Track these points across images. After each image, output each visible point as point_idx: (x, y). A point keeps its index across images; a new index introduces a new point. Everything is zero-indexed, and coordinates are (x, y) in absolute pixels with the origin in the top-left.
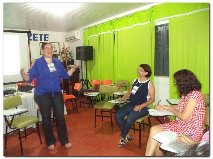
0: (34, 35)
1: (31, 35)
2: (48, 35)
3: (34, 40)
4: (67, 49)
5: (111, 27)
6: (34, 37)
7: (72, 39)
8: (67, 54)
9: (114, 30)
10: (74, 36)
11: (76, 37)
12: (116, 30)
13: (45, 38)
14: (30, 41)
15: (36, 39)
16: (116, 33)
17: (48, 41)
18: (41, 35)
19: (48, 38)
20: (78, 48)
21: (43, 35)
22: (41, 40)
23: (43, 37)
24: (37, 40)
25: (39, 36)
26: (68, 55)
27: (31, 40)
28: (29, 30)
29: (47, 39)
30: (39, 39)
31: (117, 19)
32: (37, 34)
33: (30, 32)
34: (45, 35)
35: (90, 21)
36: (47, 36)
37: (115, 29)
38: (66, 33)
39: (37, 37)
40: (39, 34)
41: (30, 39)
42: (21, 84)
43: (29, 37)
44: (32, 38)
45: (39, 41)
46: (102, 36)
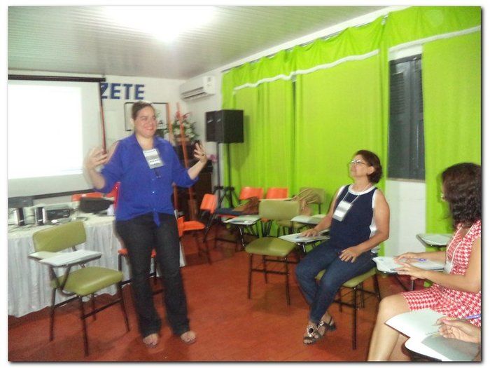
0: (114, 85)
1: (106, 86)
2: (143, 86)
3: (113, 97)
4: (185, 116)
5: (287, 64)
6: (113, 91)
7: (196, 95)
8: (185, 129)
9: (292, 73)
10: (202, 88)
11: (206, 90)
12: (299, 72)
13: (137, 92)
14: (104, 100)
15: (117, 94)
16: (297, 80)
17: (142, 98)
18: (128, 86)
19: (142, 92)
20: (210, 115)
21: (131, 85)
22: (127, 97)
23: (132, 90)
24: (118, 98)
25: (123, 89)
26: (189, 131)
27: (106, 97)
28: (100, 76)
29: (140, 95)
30: (122, 94)
31: (301, 45)
32: (119, 85)
33: (104, 80)
34: (138, 86)
35: (238, 54)
36: (141, 89)
37: (295, 70)
38: (183, 81)
39: (119, 91)
40: (125, 85)
41: (104, 94)
42: (84, 195)
43: (102, 91)
44: (107, 93)
45: (123, 100)
46: (265, 86)
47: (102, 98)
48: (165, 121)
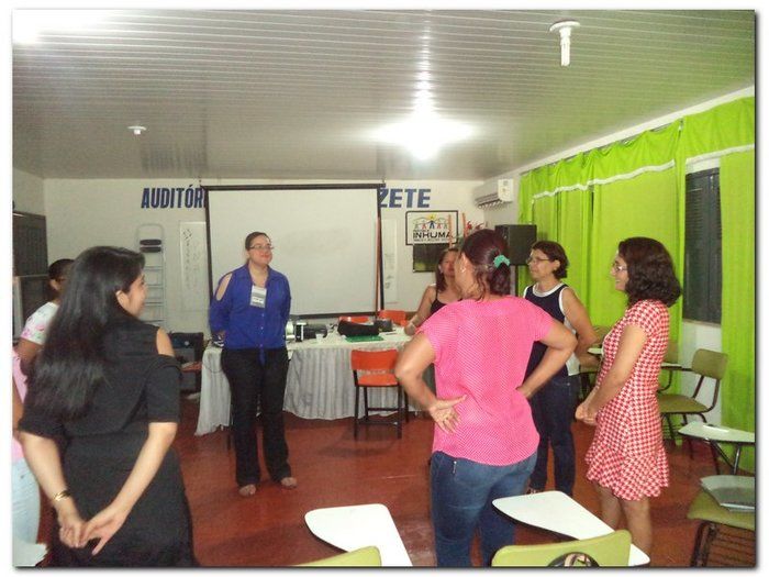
0: (394, 191)
1: (386, 192)
2: (429, 191)
3: (392, 205)
4: (477, 227)
5: (584, 172)
6: (393, 198)
7: (489, 202)
9: (589, 183)
10: (496, 194)
11: (501, 196)
12: (596, 181)
13: (421, 198)
14: (382, 209)
15: (397, 202)
16: (596, 191)
17: (428, 206)
18: (410, 192)
19: (428, 198)
21: (415, 190)
22: (409, 205)
23: (416, 196)
24: (400, 206)
25: (405, 195)
27: (385, 206)
28: (380, 182)
29: (425, 202)
30: (404, 202)
31: (600, 149)
32: (401, 191)
33: (383, 185)
34: (422, 192)
36: (425, 194)
37: (592, 179)
38: (481, 183)
39: (400, 198)
40: (406, 191)
41: (383, 203)
42: (349, 319)
43: (380, 199)
44: (387, 200)
45: (404, 208)
46: (563, 195)
47: (380, 206)
48: (454, 234)
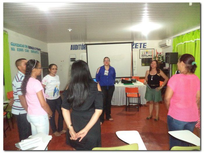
0: (136, 44)
1: (134, 44)
2: (146, 43)
3: (136, 48)
4: (160, 53)
5: (193, 37)
6: (136, 46)
7: (164, 46)
8: (159, 58)
9: (195, 40)
11: (167, 44)
13: (144, 45)
14: (133, 49)
16: (197, 42)
17: (146, 48)
18: (141, 44)
19: (146, 46)
20: (167, 54)
21: (142, 43)
22: (141, 47)
23: (142, 45)
25: (139, 45)
26: (161, 59)
27: (134, 48)
28: (132, 41)
29: (145, 47)
32: (138, 44)
33: (133, 42)
34: (144, 44)
35: (178, 32)
36: (145, 44)
37: (196, 39)
38: (161, 41)
39: (138, 46)
40: (140, 44)
41: (133, 47)
42: (124, 79)
43: (132, 46)
44: (134, 46)
45: (139, 48)
46: (187, 44)
47: (132, 48)
